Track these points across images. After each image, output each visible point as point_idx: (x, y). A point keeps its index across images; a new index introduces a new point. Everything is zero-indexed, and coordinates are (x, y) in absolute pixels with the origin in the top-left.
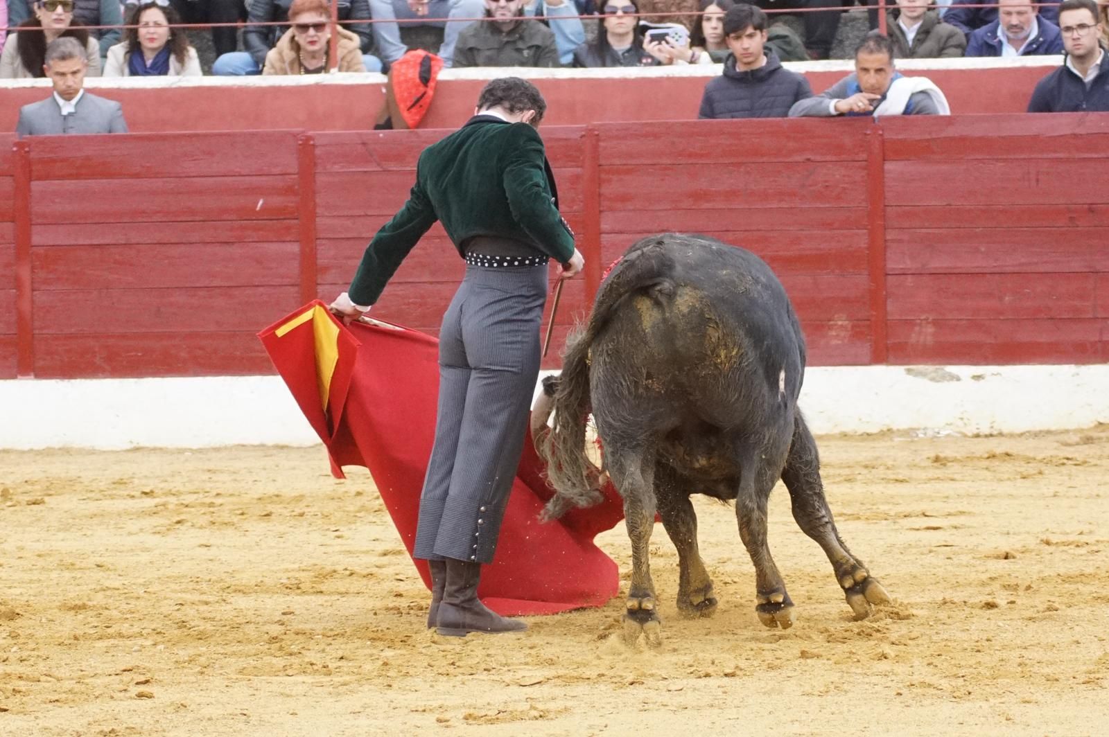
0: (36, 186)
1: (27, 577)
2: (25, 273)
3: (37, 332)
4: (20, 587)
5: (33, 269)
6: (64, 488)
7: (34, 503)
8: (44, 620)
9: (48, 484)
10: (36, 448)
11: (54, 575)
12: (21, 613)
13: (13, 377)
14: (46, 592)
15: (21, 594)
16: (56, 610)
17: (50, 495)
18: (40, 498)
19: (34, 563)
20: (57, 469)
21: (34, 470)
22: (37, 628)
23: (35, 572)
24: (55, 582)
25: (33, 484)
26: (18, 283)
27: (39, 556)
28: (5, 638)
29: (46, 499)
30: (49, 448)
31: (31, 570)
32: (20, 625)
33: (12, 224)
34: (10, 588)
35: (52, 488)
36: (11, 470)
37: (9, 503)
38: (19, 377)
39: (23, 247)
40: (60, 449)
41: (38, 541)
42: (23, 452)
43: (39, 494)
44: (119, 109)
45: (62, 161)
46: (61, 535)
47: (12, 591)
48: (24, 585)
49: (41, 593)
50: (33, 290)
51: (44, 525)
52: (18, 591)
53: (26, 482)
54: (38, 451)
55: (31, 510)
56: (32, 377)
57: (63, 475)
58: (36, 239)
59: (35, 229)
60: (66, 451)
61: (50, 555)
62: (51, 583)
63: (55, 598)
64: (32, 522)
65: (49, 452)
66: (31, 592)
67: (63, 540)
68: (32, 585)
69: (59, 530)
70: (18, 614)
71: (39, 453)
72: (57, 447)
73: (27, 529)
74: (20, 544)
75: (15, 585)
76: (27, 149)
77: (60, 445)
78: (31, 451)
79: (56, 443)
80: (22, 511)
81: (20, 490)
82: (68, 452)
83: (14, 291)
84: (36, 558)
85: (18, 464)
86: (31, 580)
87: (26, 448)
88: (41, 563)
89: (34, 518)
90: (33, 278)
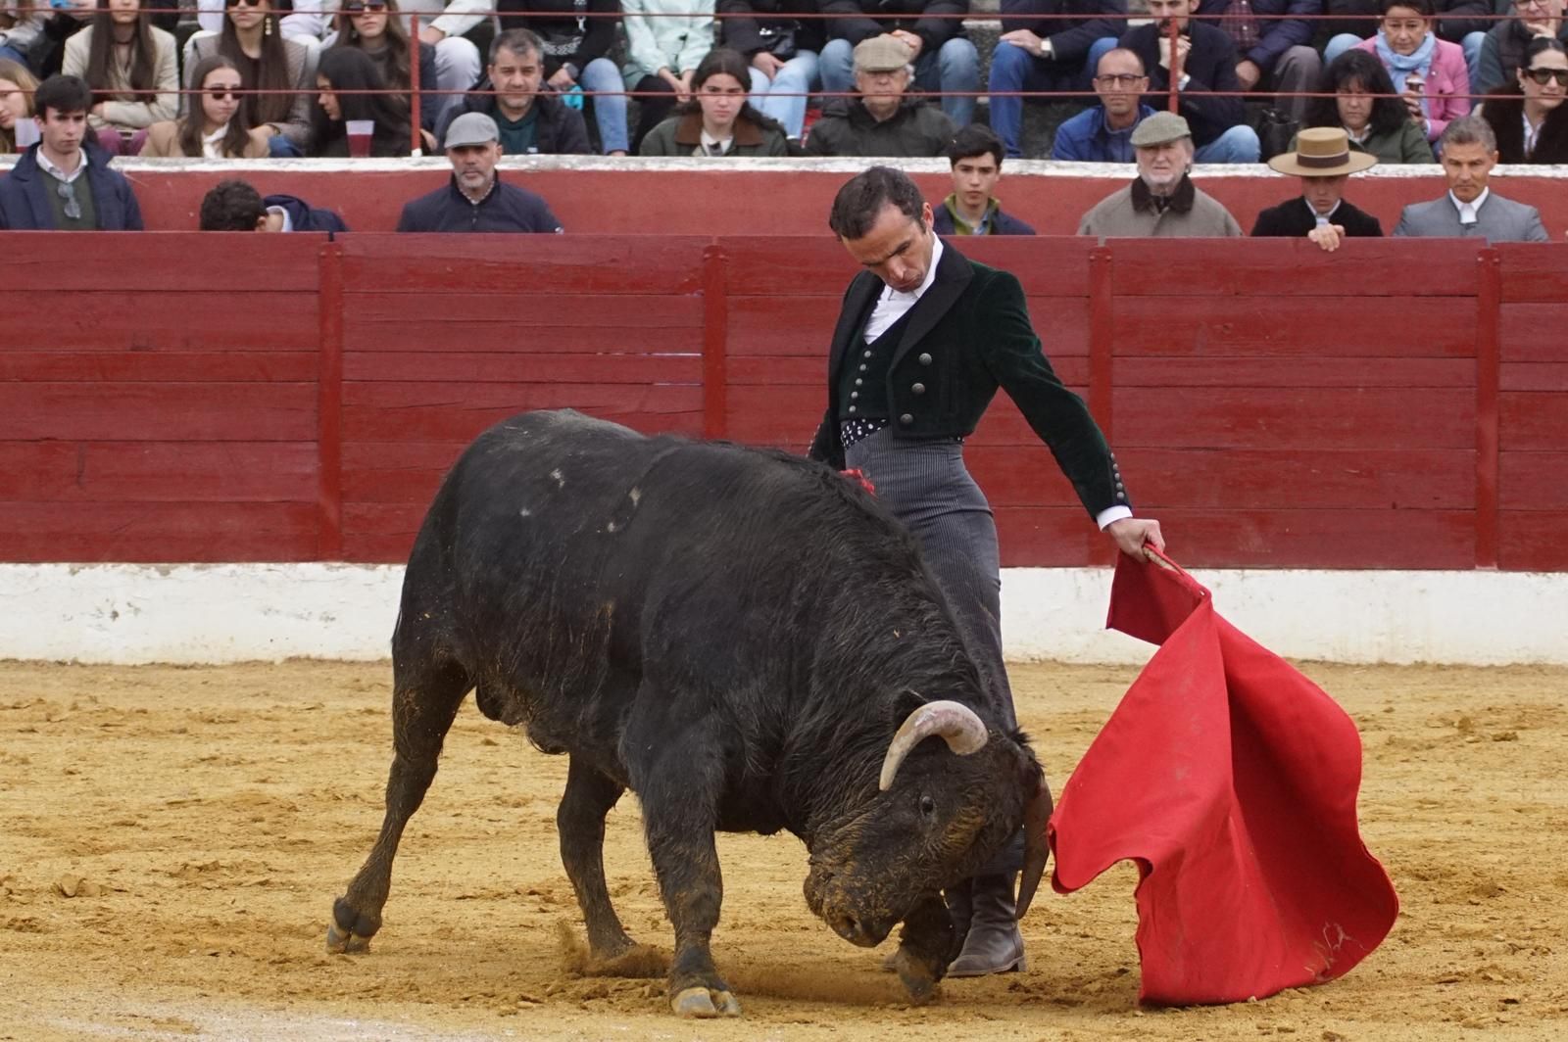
0: (1508, 310)
1: (1506, 839)
2: (1489, 427)
3: (1503, 507)
4: (1498, 853)
5: (1500, 420)
6: (1542, 719)
7: (1503, 739)
8: (1536, 899)
9: (1520, 713)
10: (1497, 663)
11: (1542, 837)
12: (1504, 887)
13: (1470, 567)
14: (1534, 860)
15: (1500, 862)
16: (1550, 886)
17: (1523, 728)
18: (1510, 732)
19: (1513, 820)
20: (1529, 693)
21: (1498, 694)
22: (1528, 909)
23: (1515, 833)
24: (1544, 846)
25: (1499, 713)
26: (1478, 440)
27: (1520, 811)
28: (1485, 922)
29: (1519, 733)
30: (1515, 664)
31: (1509, 829)
32: (1504, 904)
33: (1473, 360)
34: (1484, 853)
35: (1526, 718)
36: (1467, 693)
37: (1470, 738)
38: (1477, 567)
39: (1487, 392)
40: (1530, 666)
41: (1515, 790)
42: (1481, 669)
43: (1508, 726)
44: (1535, 217)
45: (1545, 276)
46: (1545, 783)
47: (1487, 857)
48: (1502, 850)
49: (1526, 862)
50: (1500, 451)
51: (1520, 768)
52: (1496, 858)
53: (1490, 709)
54: (1501, 668)
55: (1501, 748)
56: (1495, 568)
57: (1538, 702)
58: (1505, 382)
59: (1503, 368)
60: (1538, 669)
61: (1534, 811)
62: (1538, 848)
63: (1546, 869)
64: (1505, 764)
65: (1515, 670)
66: (1514, 860)
67: (1549, 790)
68: (1514, 851)
69: (1542, 776)
70: (1501, 889)
71: (1501, 670)
72: (1526, 663)
73: (1497, 773)
74: (1490, 793)
75: (1490, 850)
76: (1497, 260)
77: (1531, 661)
78: (1491, 667)
79: (1523, 658)
80: (1488, 748)
81: (1483, 721)
82: (1541, 670)
83: (1474, 451)
84: (1514, 813)
85: (1476, 685)
86: (1512, 844)
87: (1485, 663)
88: (1522, 820)
89: (1505, 759)
90: (1499, 436)
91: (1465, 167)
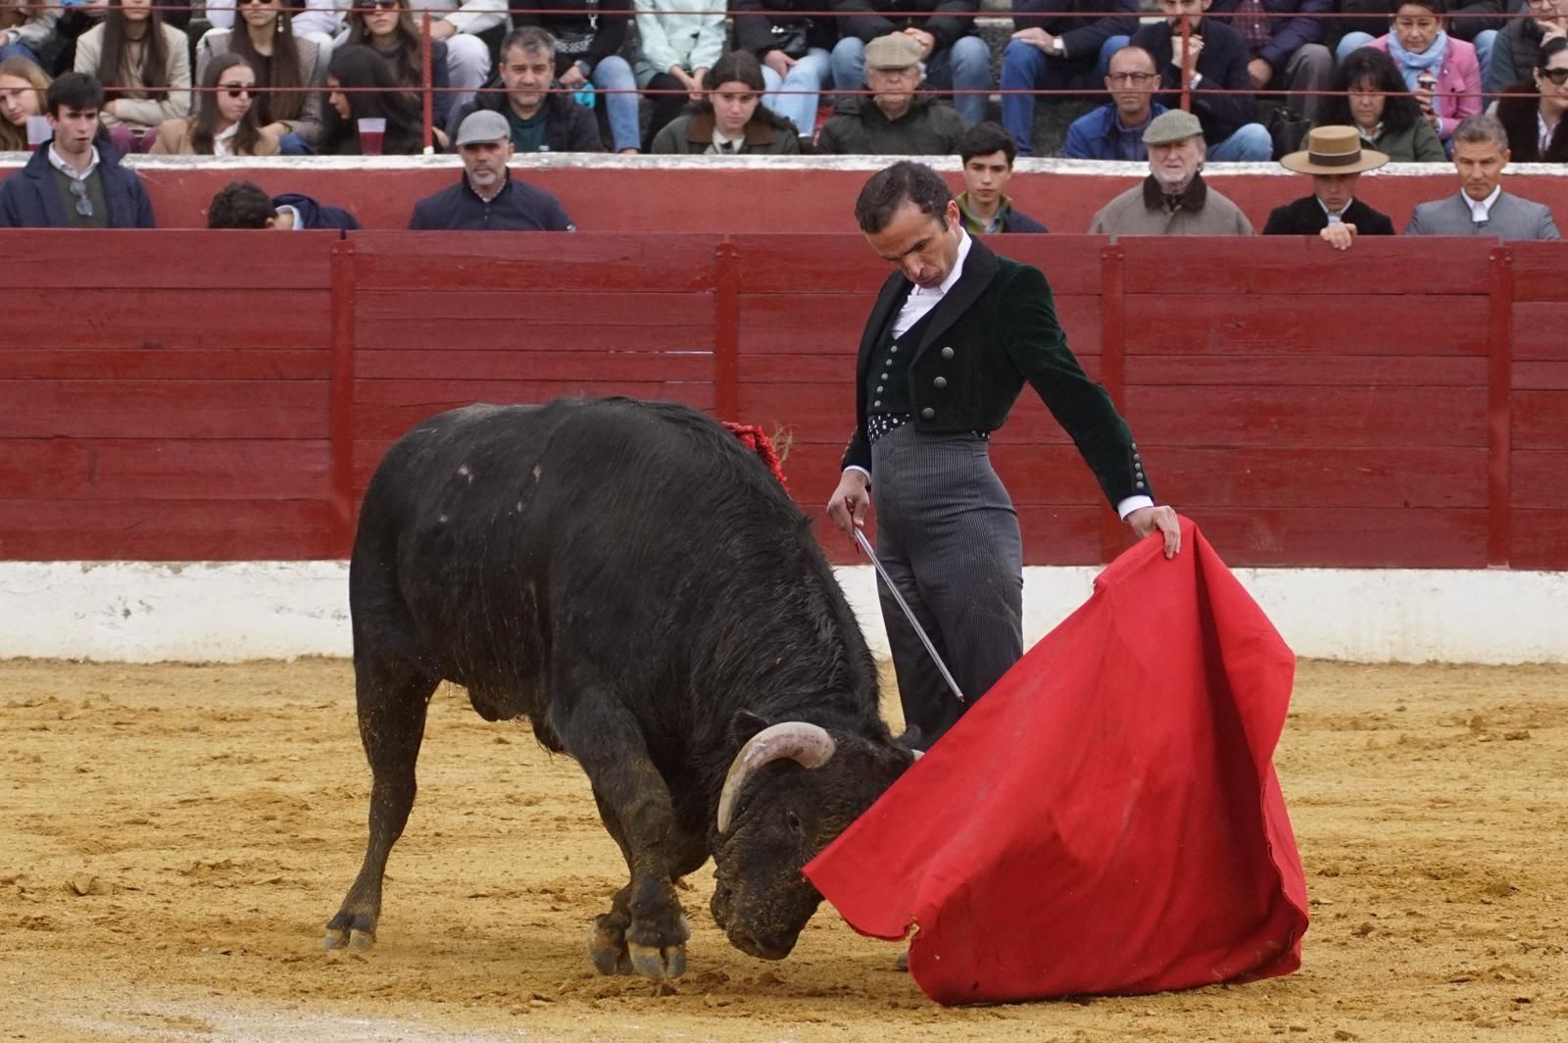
0: (1519, 308)
1: (1518, 838)
2: (1501, 424)
3: (1514, 506)
4: (1510, 852)
5: (1512, 419)
6: (1554, 718)
7: (1516, 738)
8: (1548, 898)
9: (1532, 712)
10: (1509, 662)
11: (1554, 836)
12: (1516, 886)
13: (1481, 566)
14: (1545, 859)
15: (1512, 861)
16: (1563, 885)
17: (1536, 727)
18: (1523, 731)
19: (1525, 819)
20: (1541, 692)
21: (1509, 693)
22: (1541, 909)
23: (1528, 832)
24: (1556, 846)
25: (1511, 711)
26: (1492, 442)
27: (1532, 810)
28: (1498, 921)
29: (1531, 732)
30: (1527, 663)
31: (1521, 828)
32: (1516, 903)
33: (1486, 358)
34: (1497, 852)
35: (1538, 717)
36: (1479, 692)
37: (1482, 737)
38: (1489, 566)
39: (1499, 389)
40: (1542, 665)
41: (1527, 789)
42: (1493, 667)
43: (1519, 725)
44: (1547, 216)
45: (1557, 275)
46: (1557, 782)
47: (1500, 856)
48: (1515, 849)
49: (1538, 861)
50: (1512, 449)
51: (1532, 767)
52: (1508, 857)
53: (1502, 708)
54: (1513, 667)
55: (1513, 747)
56: (1508, 567)
57: (1550, 701)
58: (1518, 380)
59: (1515, 365)
60: (1550, 668)
61: (1547, 810)
62: (1551, 847)
63: (1558, 868)
64: (1516, 764)
65: (1527, 669)
66: (1526, 859)
67: (1561, 789)
68: (1526, 850)
69: (1554, 775)
70: (1513, 889)
71: (1513, 669)
72: (1538, 662)
73: (1510, 772)
74: (1502, 792)
75: (1504, 848)
76: (1508, 259)
77: (1543, 660)
78: (1504, 665)
79: (1535, 657)
80: (1500, 748)
81: (1495, 719)
82: (1553, 670)
83: (1486, 449)
84: (1526, 812)
85: (1488, 684)
86: (1524, 843)
87: (1497, 662)
88: (1535, 819)
89: (1517, 759)
90: (1511, 433)
91: (1477, 165)
